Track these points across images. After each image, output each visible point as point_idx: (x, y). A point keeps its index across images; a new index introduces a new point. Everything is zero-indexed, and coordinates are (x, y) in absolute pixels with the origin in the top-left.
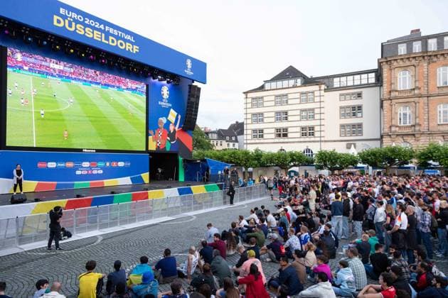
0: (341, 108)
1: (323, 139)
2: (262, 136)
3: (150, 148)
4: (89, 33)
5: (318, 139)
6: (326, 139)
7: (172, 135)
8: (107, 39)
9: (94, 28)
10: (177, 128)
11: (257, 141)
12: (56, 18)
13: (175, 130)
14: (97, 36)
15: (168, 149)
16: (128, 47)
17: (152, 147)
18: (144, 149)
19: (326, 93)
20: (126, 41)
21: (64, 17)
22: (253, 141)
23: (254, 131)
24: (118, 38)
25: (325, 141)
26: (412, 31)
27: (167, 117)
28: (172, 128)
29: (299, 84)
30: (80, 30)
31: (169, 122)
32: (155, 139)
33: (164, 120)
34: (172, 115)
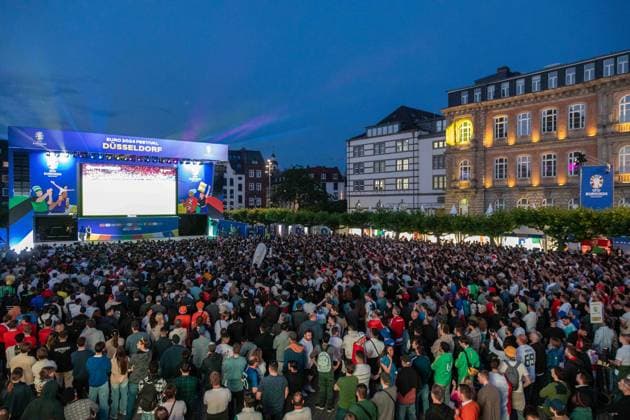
0: (434, 157)
1: (416, 192)
2: (362, 188)
3: (180, 212)
5: (411, 192)
6: (420, 192)
7: (202, 202)
8: (137, 148)
9: (128, 144)
10: (207, 196)
11: (358, 193)
12: (104, 144)
13: (205, 198)
14: (130, 148)
15: (198, 211)
16: (154, 149)
17: (184, 211)
19: (422, 141)
20: (150, 146)
21: (109, 143)
22: (354, 194)
23: (356, 182)
24: (145, 145)
25: (418, 194)
26: (499, 69)
28: (201, 196)
29: (396, 130)
30: (119, 147)
31: (199, 192)
32: (186, 205)
33: (194, 191)
34: (202, 187)
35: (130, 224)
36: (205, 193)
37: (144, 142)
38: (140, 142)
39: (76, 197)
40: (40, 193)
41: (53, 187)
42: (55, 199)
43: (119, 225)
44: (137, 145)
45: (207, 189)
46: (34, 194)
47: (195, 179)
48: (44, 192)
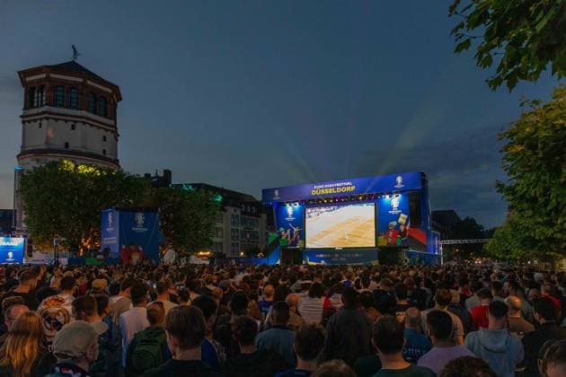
3: (379, 245)
4: (327, 192)
7: (403, 234)
8: (336, 190)
9: (329, 188)
10: (407, 228)
12: (313, 191)
13: (405, 230)
14: (330, 191)
17: (383, 243)
18: (374, 245)
20: (346, 186)
21: (316, 190)
24: (341, 187)
27: (397, 220)
28: (402, 228)
30: (323, 192)
31: (399, 224)
32: (386, 238)
33: (395, 223)
34: (403, 218)
35: (337, 255)
36: (406, 224)
37: (340, 184)
38: (338, 185)
39: (302, 235)
40: (283, 233)
41: (290, 228)
42: (292, 237)
43: (329, 256)
44: (336, 188)
45: (407, 220)
46: (280, 233)
47: (394, 212)
48: (286, 232)
